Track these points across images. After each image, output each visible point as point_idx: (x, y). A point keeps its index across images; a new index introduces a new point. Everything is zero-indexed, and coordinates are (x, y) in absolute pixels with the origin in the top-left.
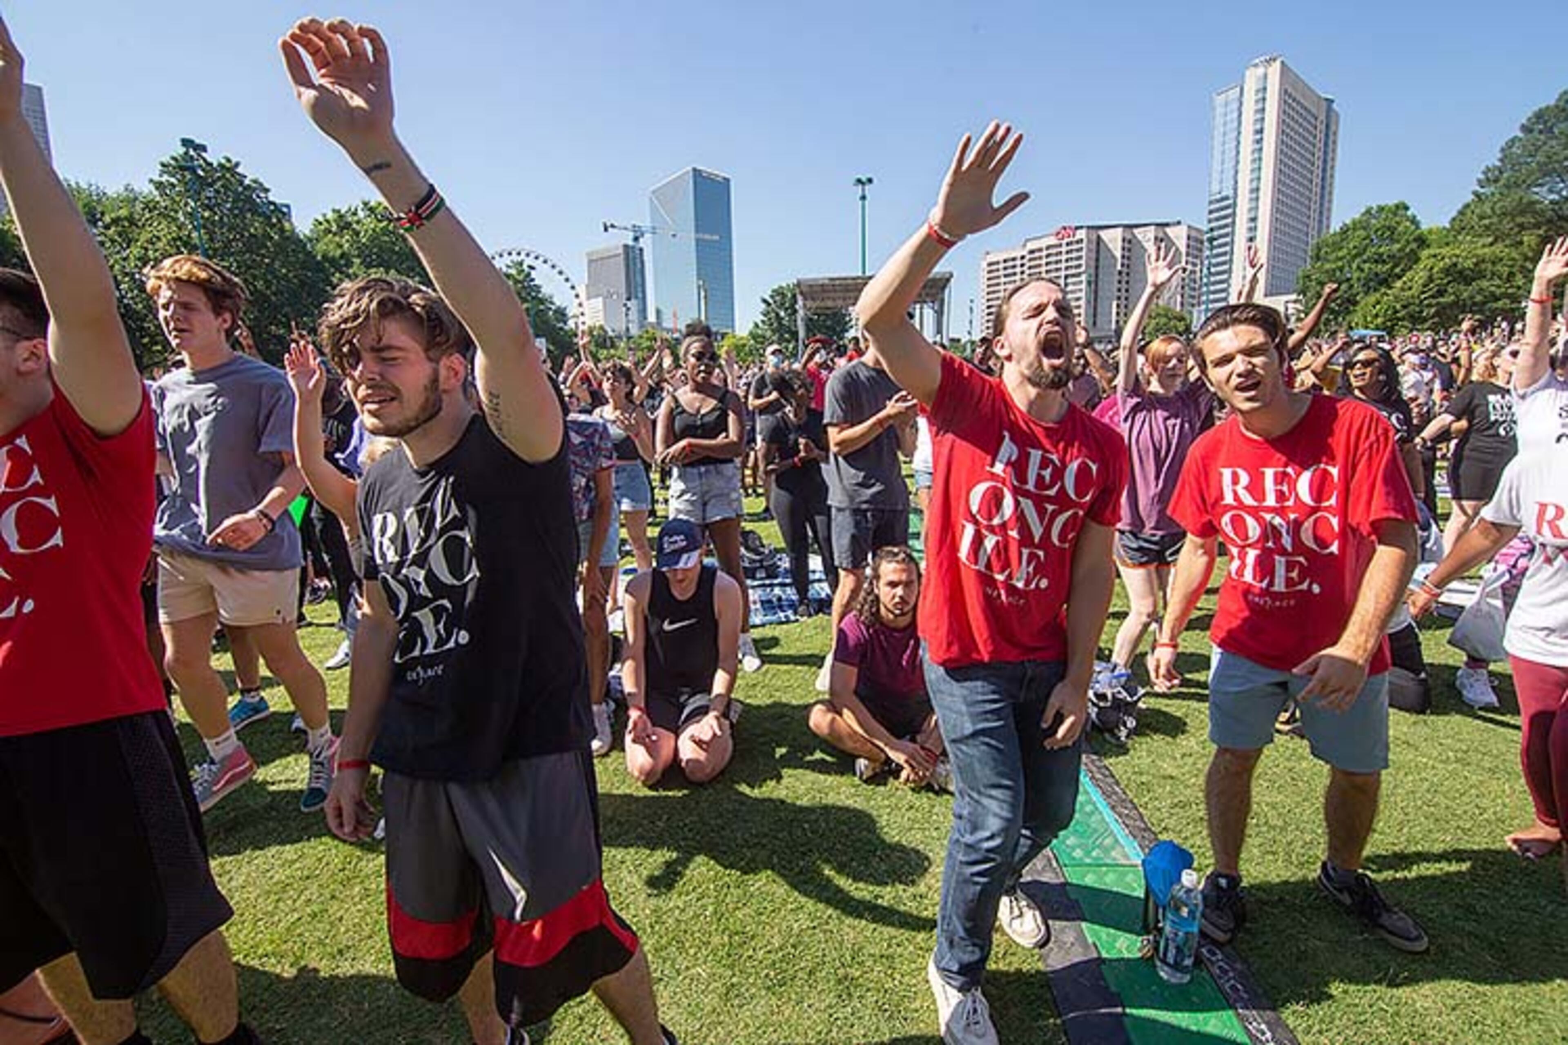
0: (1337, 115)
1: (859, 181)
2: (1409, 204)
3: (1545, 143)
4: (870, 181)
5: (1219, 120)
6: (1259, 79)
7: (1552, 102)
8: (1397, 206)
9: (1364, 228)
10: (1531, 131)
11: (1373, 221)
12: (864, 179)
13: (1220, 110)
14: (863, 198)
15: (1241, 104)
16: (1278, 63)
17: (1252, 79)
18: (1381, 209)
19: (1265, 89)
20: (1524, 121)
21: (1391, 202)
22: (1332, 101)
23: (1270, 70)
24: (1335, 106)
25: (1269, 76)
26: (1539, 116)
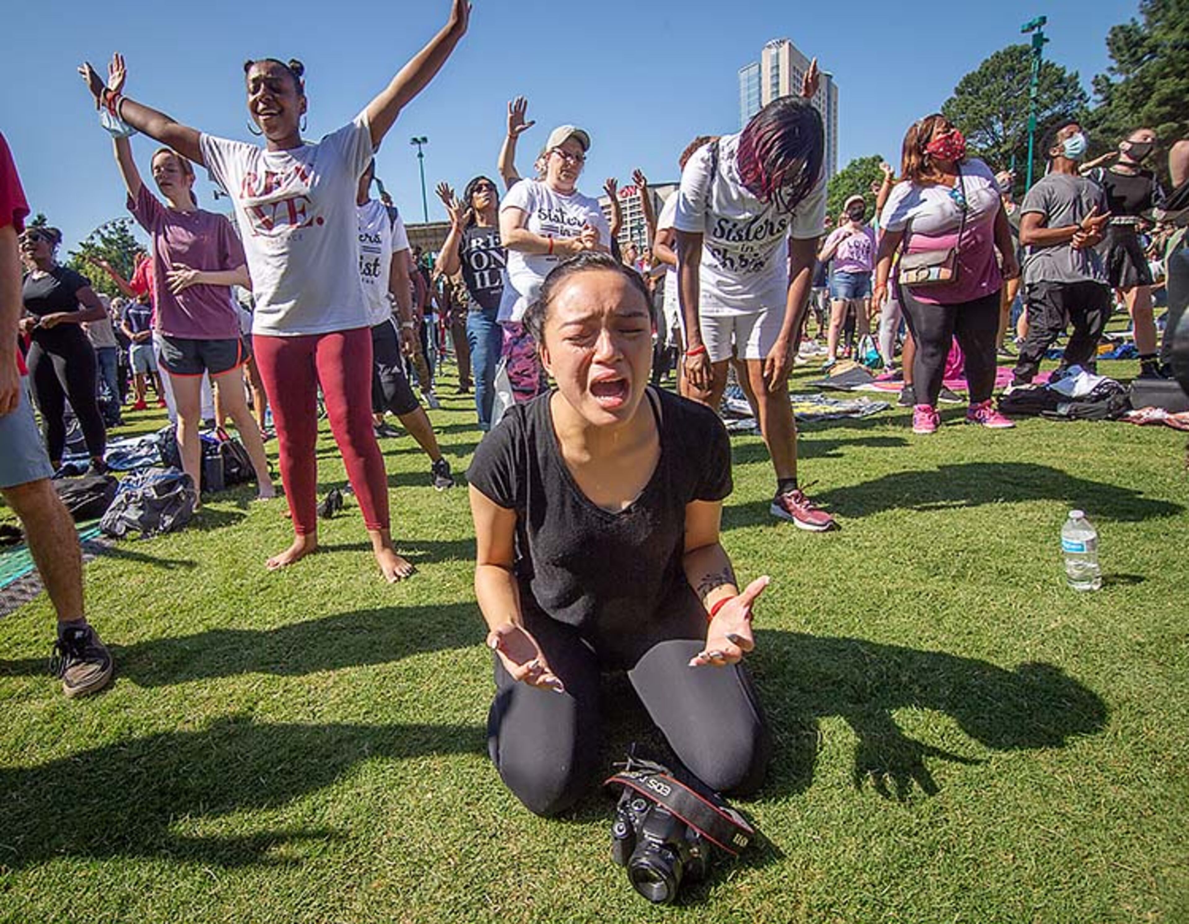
0: (836, 88)
1: (415, 140)
2: (882, 156)
3: (973, 103)
4: (425, 140)
5: (743, 94)
6: (772, 59)
7: (976, 70)
8: (874, 159)
9: (851, 178)
10: (962, 93)
11: (857, 172)
12: (419, 139)
13: (743, 85)
14: (421, 155)
15: (760, 79)
16: (786, 45)
17: (767, 57)
18: (862, 161)
19: (778, 66)
20: (957, 85)
21: (870, 156)
22: (831, 77)
23: (781, 50)
24: (833, 80)
25: (781, 57)
26: (968, 80)
